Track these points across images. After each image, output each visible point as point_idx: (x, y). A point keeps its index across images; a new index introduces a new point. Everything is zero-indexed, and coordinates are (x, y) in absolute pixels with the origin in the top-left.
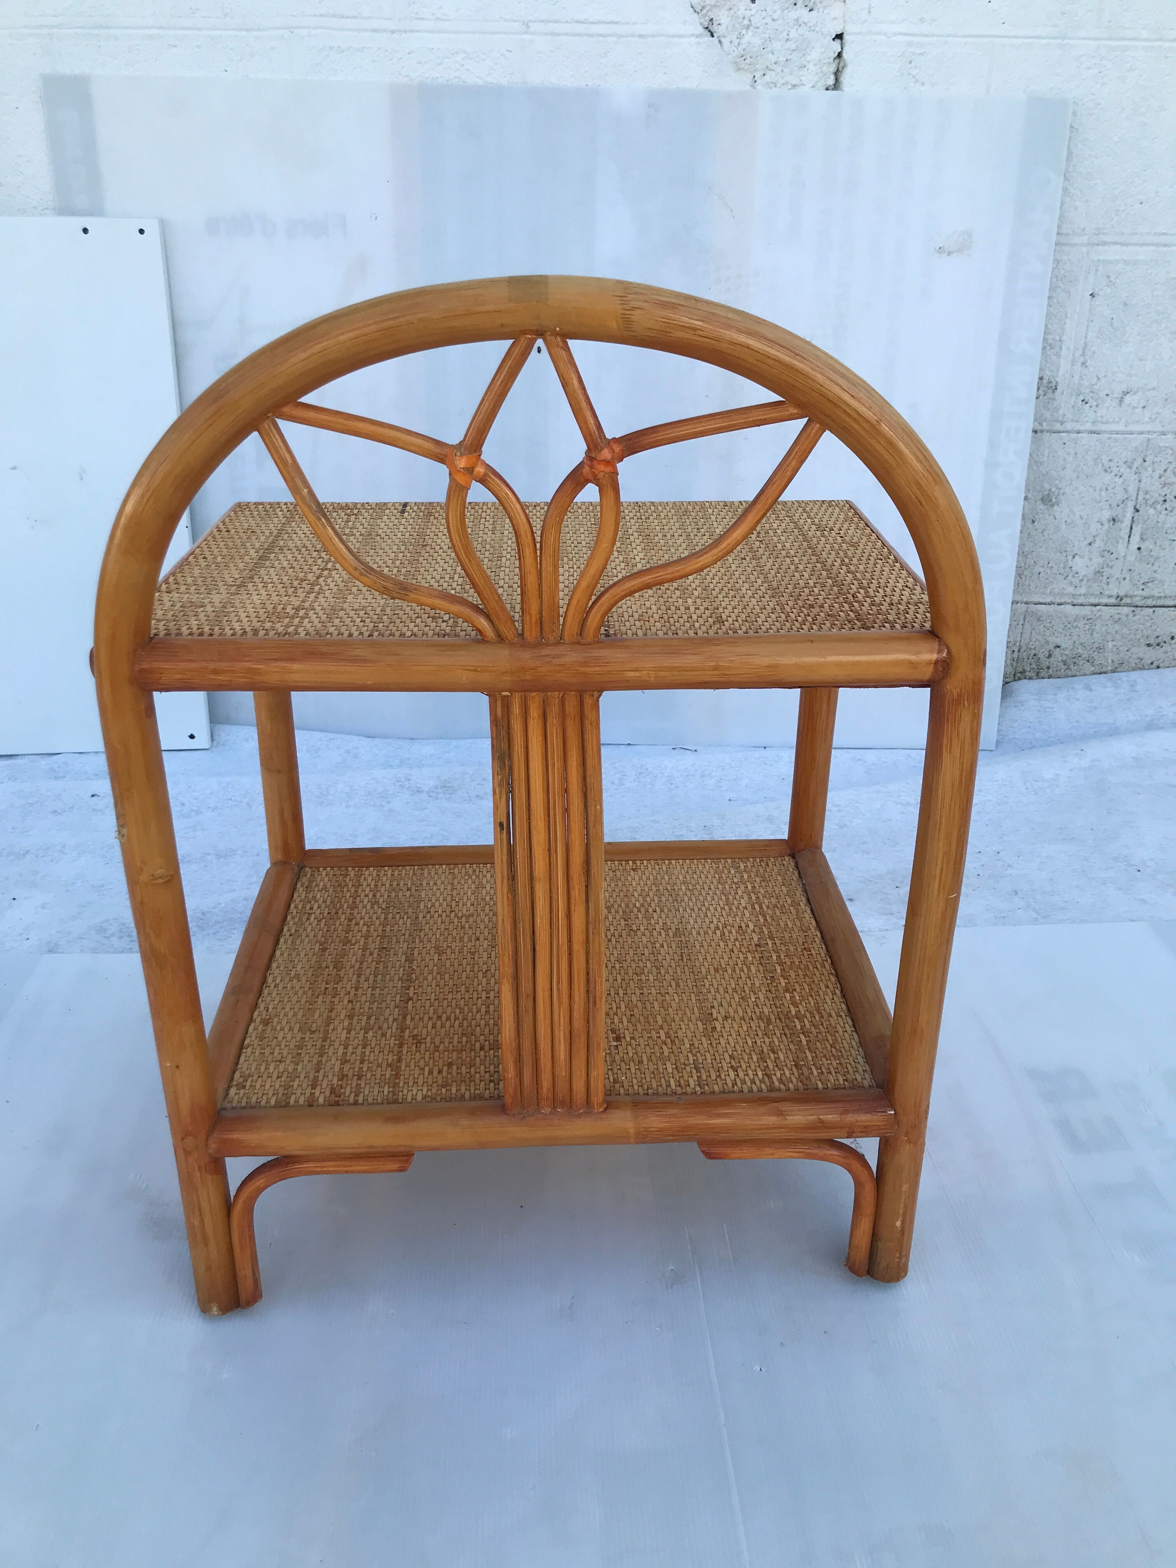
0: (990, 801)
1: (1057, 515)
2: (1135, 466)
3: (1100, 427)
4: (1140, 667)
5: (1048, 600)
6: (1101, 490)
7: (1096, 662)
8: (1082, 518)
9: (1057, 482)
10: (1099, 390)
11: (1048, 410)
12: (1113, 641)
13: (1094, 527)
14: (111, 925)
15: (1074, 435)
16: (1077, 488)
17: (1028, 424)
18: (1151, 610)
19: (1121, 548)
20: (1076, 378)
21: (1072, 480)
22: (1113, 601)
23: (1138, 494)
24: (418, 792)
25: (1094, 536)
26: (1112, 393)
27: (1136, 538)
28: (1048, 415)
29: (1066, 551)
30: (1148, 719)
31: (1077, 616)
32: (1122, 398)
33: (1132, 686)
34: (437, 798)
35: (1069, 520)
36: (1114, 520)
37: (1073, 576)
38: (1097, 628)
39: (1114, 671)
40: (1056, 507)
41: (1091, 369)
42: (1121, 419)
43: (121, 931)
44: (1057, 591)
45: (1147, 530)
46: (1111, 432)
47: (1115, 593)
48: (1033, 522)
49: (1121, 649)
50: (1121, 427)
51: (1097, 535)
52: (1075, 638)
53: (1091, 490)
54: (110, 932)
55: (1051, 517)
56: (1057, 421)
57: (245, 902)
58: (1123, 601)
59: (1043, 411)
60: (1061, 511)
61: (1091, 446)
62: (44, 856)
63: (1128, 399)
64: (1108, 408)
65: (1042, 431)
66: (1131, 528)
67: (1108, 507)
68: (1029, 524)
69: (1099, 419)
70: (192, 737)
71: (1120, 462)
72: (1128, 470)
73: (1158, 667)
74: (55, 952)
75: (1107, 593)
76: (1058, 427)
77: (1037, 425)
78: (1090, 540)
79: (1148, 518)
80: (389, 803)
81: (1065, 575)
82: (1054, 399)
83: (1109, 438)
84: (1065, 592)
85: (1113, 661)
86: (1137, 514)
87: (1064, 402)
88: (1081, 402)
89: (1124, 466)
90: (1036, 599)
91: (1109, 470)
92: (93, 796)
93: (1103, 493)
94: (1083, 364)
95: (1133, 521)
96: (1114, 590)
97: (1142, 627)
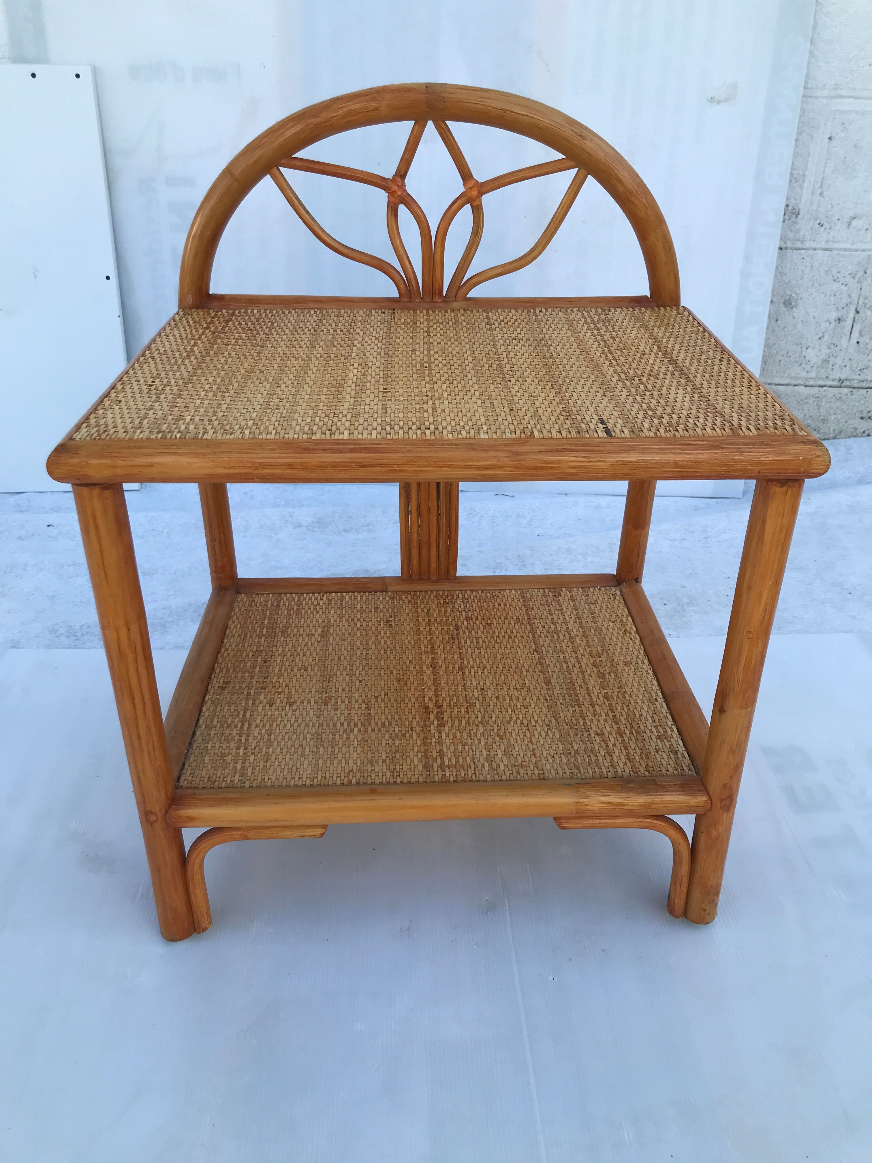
0: (737, 538)
1: (795, 315)
2: (858, 277)
3: (831, 245)
4: (855, 435)
5: (786, 382)
6: (830, 296)
7: (821, 431)
8: (814, 318)
9: (796, 289)
10: (833, 215)
11: (792, 231)
12: (835, 414)
13: (824, 325)
14: (61, 627)
15: (811, 252)
16: (812, 294)
17: (776, 243)
18: (865, 391)
19: (844, 342)
20: (814, 207)
21: (808, 288)
22: (836, 383)
23: (859, 299)
24: (299, 526)
25: (823, 333)
26: (843, 218)
27: (855, 335)
28: (791, 235)
29: (801, 344)
30: (859, 475)
31: (808, 395)
32: (850, 222)
33: (848, 450)
34: (314, 531)
35: (804, 320)
36: (839, 319)
37: (806, 364)
38: (823, 404)
39: (834, 438)
40: (794, 309)
41: (827, 198)
42: (848, 239)
43: (68, 632)
44: (793, 375)
45: (865, 328)
46: (840, 250)
47: (837, 377)
48: (777, 321)
49: (841, 421)
50: (848, 246)
51: (826, 332)
52: (806, 412)
53: (823, 296)
54: (60, 632)
55: (791, 317)
56: (798, 240)
57: (164, 610)
58: (844, 384)
59: (788, 232)
60: (799, 312)
61: (824, 261)
62: (10, 572)
63: (854, 223)
64: (839, 230)
65: (786, 248)
66: (853, 326)
67: (835, 309)
68: (773, 322)
69: (831, 239)
71: (846, 273)
72: (852, 279)
73: (869, 435)
74: (17, 648)
75: (831, 377)
76: (798, 245)
77: (782, 243)
78: (820, 335)
79: (866, 319)
80: (276, 534)
81: (800, 362)
82: (796, 223)
83: (839, 254)
84: (799, 376)
85: (834, 430)
86: (857, 315)
87: (804, 225)
88: (817, 225)
89: (850, 276)
90: (777, 381)
91: (837, 280)
92: (49, 526)
93: (832, 298)
94: (821, 194)
95: (854, 321)
96: (837, 374)
97: (857, 404)
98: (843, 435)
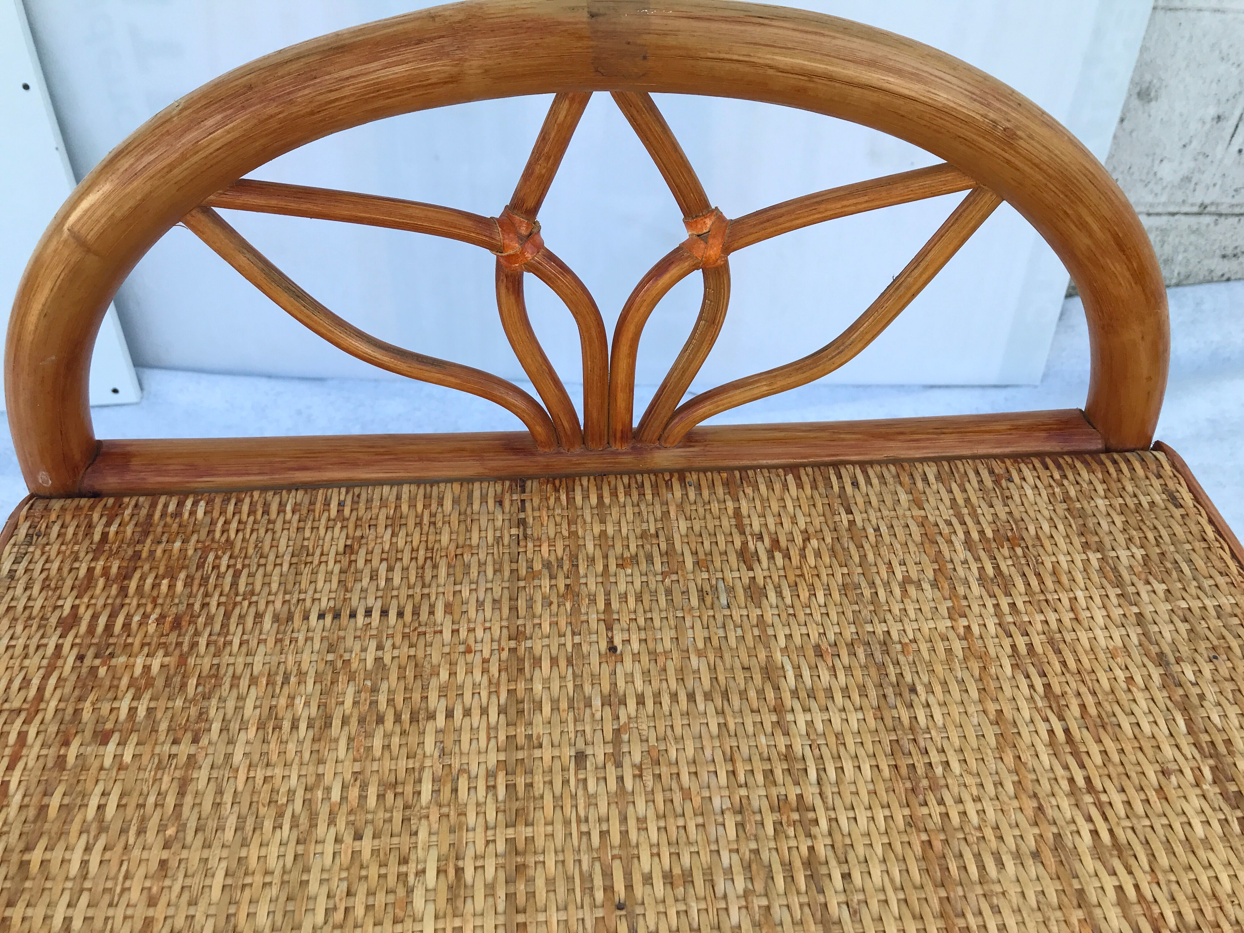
1: (1153, 111)
4: (1209, 281)
6: (1212, 82)
8: (1181, 116)
9: (1159, 72)
12: (1185, 251)
13: (1194, 126)
15: (1193, 15)
16: (1183, 80)
18: (1237, 219)
19: (1220, 150)
21: (1179, 70)
22: (1195, 209)
25: (1191, 137)
27: (1239, 139)
29: (1153, 155)
33: (1198, 304)
35: (1165, 119)
36: (1219, 118)
38: (1170, 239)
39: (1177, 285)
40: (1153, 104)
47: (1199, 201)
49: (1191, 260)
51: (1196, 136)
53: (1201, 82)
55: (1146, 115)
58: (1207, 209)
60: (1158, 109)
61: (1211, 28)
65: (1161, 9)
66: (1237, 126)
67: (1216, 102)
70: (115, 391)
73: (1228, 280)
75: (1191, 200)
76: (1176, 3)
78: (1185, 140)
84: (1142, 201)
85: (1180, 274)
91: (1226, 58)
93: (1214, 85)
95: (1240, 119)
96: (1199, 197)
97: (1221, 237)
98: (1191, 280)
